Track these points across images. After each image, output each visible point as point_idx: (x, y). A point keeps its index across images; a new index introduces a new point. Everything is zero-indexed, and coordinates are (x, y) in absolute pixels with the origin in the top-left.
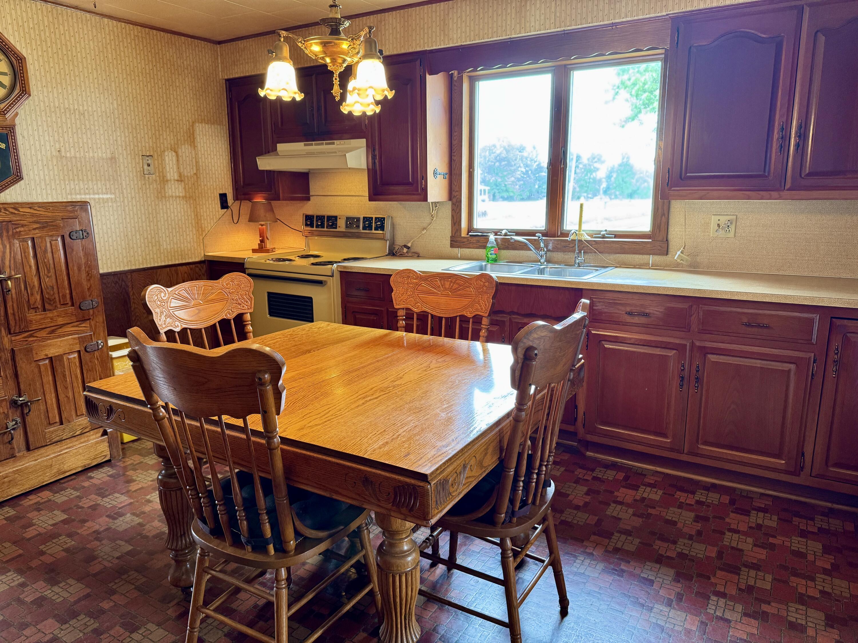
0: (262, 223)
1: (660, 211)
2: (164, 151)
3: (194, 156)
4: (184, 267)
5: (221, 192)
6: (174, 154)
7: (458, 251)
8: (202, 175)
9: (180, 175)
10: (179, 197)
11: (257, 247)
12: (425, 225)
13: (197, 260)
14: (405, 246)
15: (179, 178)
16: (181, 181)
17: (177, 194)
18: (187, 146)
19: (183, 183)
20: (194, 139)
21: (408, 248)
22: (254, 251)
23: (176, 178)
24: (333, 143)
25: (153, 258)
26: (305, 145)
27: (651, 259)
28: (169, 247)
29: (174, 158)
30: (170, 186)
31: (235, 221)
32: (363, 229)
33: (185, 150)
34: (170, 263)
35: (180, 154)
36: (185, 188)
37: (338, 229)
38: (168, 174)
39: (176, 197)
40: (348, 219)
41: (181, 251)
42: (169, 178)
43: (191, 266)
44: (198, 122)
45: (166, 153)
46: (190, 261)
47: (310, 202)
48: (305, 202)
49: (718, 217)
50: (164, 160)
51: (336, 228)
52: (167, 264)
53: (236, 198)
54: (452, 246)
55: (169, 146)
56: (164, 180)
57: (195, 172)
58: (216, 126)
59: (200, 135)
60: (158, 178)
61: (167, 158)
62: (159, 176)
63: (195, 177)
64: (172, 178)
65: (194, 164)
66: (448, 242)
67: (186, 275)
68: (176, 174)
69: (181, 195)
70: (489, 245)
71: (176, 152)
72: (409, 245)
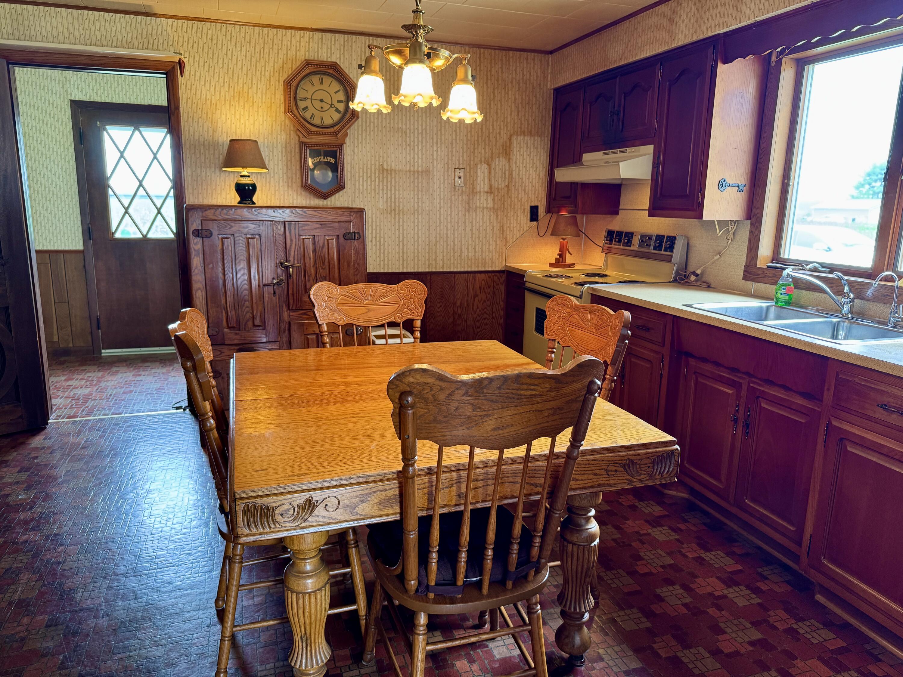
0: (564, 237)
2: (477, 164)
3: (507, 168)
4: (483, 275)
5: (533, 204)
6: (487, 166)
8: (513, 188)
9: (490, 187)
10: (487, 208)
11: (554, 261)
13: (497, 269)
14: (695, 273)
15: (489, 190)
16: (491, 193)
17: (485, 206)
18: (501, 159)
19: (492, 195)
20: (510, 151)
21: (697, 275)
22: (551, 265)
23: (486, 190)
24: (626, 151)
25: (454, 264)
26: (604, 154)
28: (470, 254)
29: (487, 171)
30: (478, 198)
31: (541, 234)
32: (652, 248)
33: (499, 163)
34: (469, 270)
35: (493, 166)
36: (494, 200)
37: (632, 248)
38: (478, 186)
39: (484, 208)
40: (643, 236)
41: (482, 260)
42: (478, 190)
43: (490, 274)
44: (517, 135)
45: (479, 166)
46: (490, 269)
50: (476, 172)
52: (466, 270)
53: (549, 210)
54: (745, 278)
55: (483, 159)
56: (473, 192)
57: (507, 184)
58: (536, 138)
59: (517, 147)
60: (467, 190)
61: (479, 171)
62: (470, 189)
63: (506, 189)
64: (482, 190)
65: (507, 176)
66: (741, 273)
67: (483, 282)
68: (486, 186)
69: (489, 206)
71: (490, 166)
72: (698, 272)
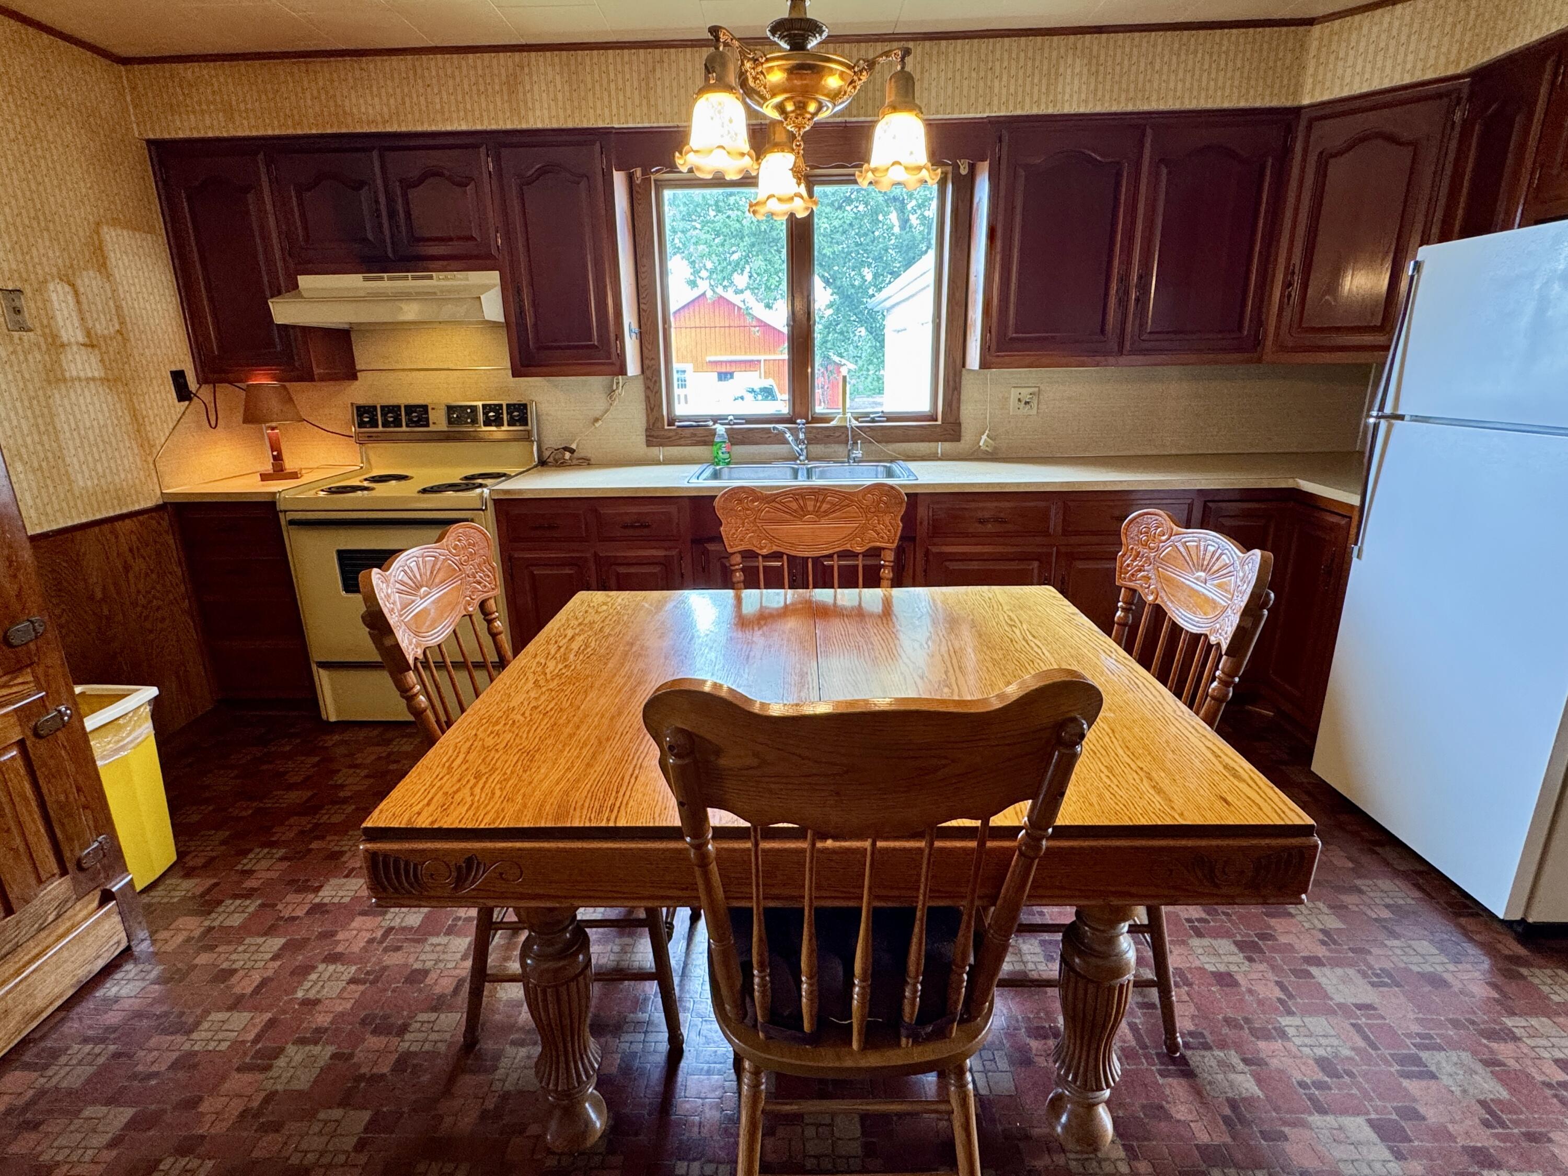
0: (274, 424)
1: (951, 383)
2: (45, 281)
3: (110, 295)
4: (127, 521)
5: (174, 369)
6: (67, 288)
7: (660, 452)
8: (131, 334)
9: (88, 334)
10: (93, 379)
11: (268, 467)
12: (597, 414)
13: (149, 504)
14: (566, 449)
15: (86, 340)
16: (93, 346)
17: (90, 375)
18: (91, 273)
19: (97, 352)
20: (105, 258)
21: (572, 451)
22: (265, 477)
23: (81, 339)
24: (431, 278)
25: (61, 510)
26: (366, 279)
27: (940, 447)
28: (89, 483)
29: (71, 299)
30: (70, 357)
31: (213, 424)
32: (485, 425)
33: (89, 281)
34: (98, 517)
35: (82, 290)
36: (102, 361)
37: (432, 428)
38: (63, 333)
39: (88, 380)
40: (450, 409)
41: (116, 491)
42: (65, 339)
43: (141, 518)
44: (107, 223)
45: (51, 287)
46: (137, 507)
47: (357, 383)
48: (347, 383)
49: (1019, 390)
50: (49, 300)
51: (427, 425)
52: (91, 518)
53: (203, 380)
54: (649, 444)
55: (54, 270)
56: (55, 345)
57: (117, 327)
58: (144, 235)
59: (114, 251)
60: (42, 340)
61: (54, 297)
62: (44, 335)
63: (119, 338)
64: (73, 340)
65: (114, 312)
66: (643, 438)
67: (134, 538)
68: (78, 332)
69: (96, 374)
70: (717, 439)
71: (73, 285)
72: (574, 446)
